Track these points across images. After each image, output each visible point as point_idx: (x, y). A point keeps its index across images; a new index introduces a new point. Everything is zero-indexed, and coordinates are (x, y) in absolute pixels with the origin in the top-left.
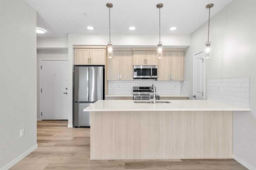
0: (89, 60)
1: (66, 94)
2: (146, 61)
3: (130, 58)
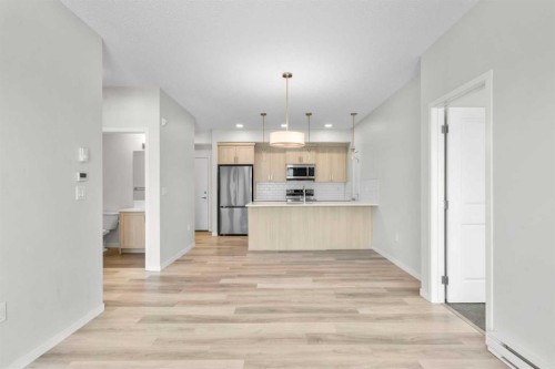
0: (236, 159)
1: (204, 199)
2: (301, 159)
3: (282, 155)
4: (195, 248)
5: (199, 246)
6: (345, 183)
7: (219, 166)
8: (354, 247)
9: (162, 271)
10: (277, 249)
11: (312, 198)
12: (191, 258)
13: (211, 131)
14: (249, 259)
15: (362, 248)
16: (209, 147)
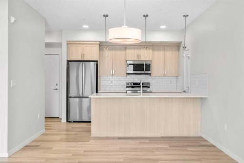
0: (83, 55)
1: (55, 90)
2: (139, 56)
3: (123, 53)
4: (44, 134)
5: (48, 132)
6: (177, 77)
7: (68, 62)
8: (185, 134)
9: (9, 157)
10: (117, 135)
11: (148, 90)
12: (38, 144)
13: (61, 31)
14: (92, 145)
15: (192, 135)
16: (59, 45)
